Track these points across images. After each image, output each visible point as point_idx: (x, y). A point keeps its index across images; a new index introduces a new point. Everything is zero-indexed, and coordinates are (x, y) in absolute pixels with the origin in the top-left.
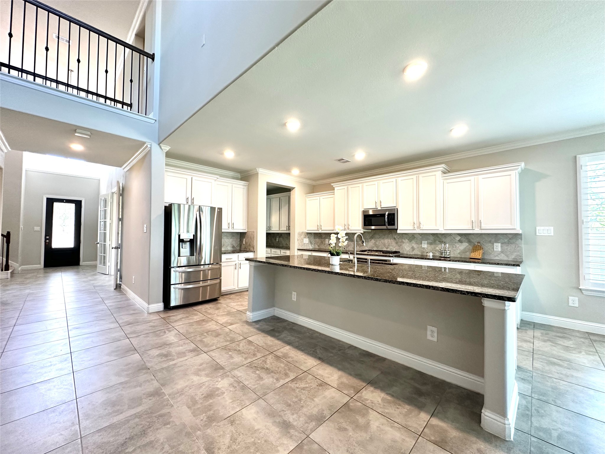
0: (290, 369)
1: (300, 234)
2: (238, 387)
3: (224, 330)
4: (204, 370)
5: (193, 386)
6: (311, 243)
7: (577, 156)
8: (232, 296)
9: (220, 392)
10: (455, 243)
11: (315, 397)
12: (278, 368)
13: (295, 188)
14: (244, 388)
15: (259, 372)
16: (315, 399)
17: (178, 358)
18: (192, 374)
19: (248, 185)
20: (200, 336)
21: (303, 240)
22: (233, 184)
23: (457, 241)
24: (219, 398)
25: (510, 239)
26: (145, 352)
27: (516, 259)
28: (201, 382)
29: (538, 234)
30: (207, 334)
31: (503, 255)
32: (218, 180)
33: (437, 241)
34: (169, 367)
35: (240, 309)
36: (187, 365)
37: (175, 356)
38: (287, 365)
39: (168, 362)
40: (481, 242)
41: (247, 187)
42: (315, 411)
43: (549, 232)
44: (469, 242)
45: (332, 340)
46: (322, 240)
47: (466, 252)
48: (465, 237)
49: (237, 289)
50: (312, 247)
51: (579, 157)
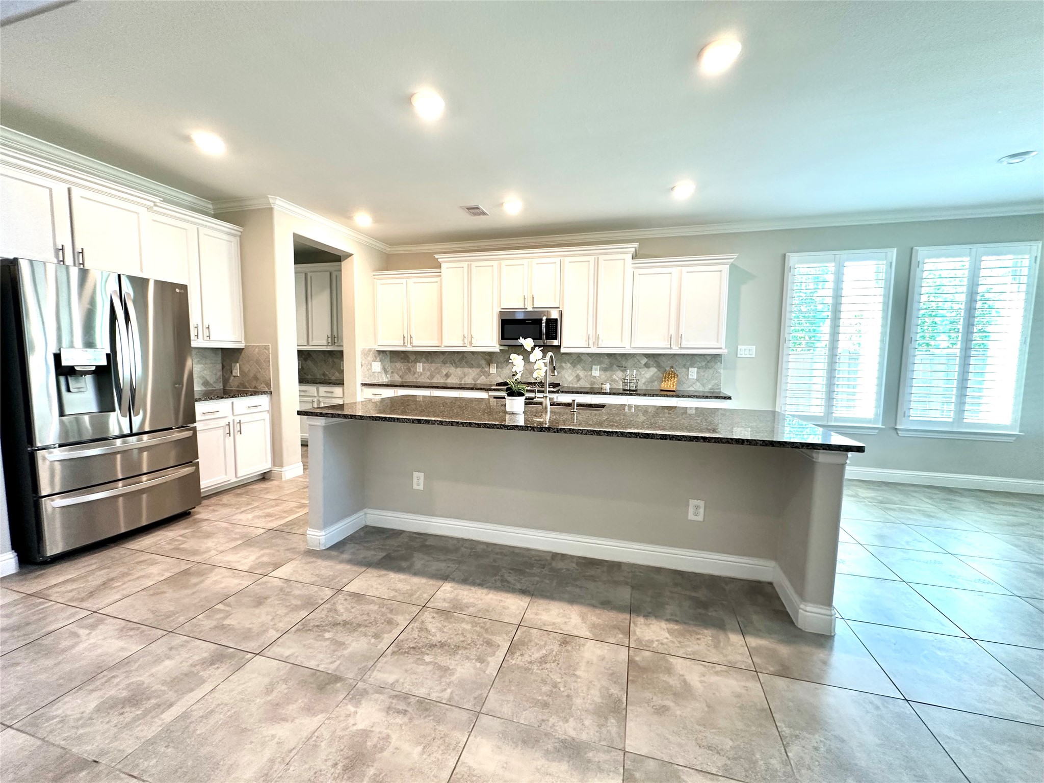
0: (392, 610)
1: (366, 353)
2: (410, 709)
3: (269, 585)
4: (288, 699)
5: (292, 754)
6: (386, 371)
7: (787, 254)
8: (225, 499)
9: (376, 740)
10: (640, 368)
11: (575, 670)
12: (368, 614)
13: (351, 255)
14: (425, 706)
15: (331, 634)
16: (578, 673)
17: (181, 694)
18: (260, 721)
19: (240, 234)
20: (208, 617)
21: (371, 364)
22: (200, 228)
23: (642, 366)
24: (385, 753)
25: (708, 362)
26: (42, 715)
27: (713, 389)
28: (305, 734)
29: (739, 356)
30: (229, 605)
31: (698, 384)
32: (155, 208)
33: (615, 366)
34: (168, 729)
35: (274, 525)
36: (226, 704)
37: (164, 692)
38: (384, 605)
39: (153, 718)
40: (674, 366)
41: (238, 238)
42: (596, 696)
43: (751, 353)
44: (659, 366)
45: (517, 551)
46: (410, 365)
47: (653, 382)
48: (654, 359)
49: (235, 480)
50: (388, 378)
51: (789, 256)
